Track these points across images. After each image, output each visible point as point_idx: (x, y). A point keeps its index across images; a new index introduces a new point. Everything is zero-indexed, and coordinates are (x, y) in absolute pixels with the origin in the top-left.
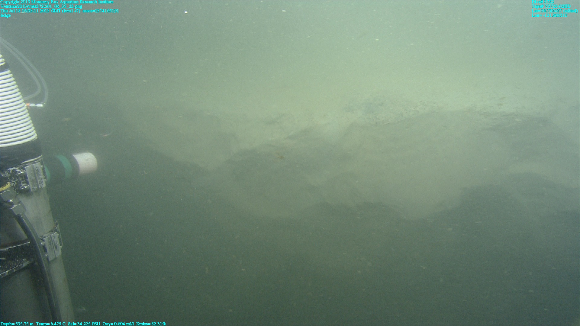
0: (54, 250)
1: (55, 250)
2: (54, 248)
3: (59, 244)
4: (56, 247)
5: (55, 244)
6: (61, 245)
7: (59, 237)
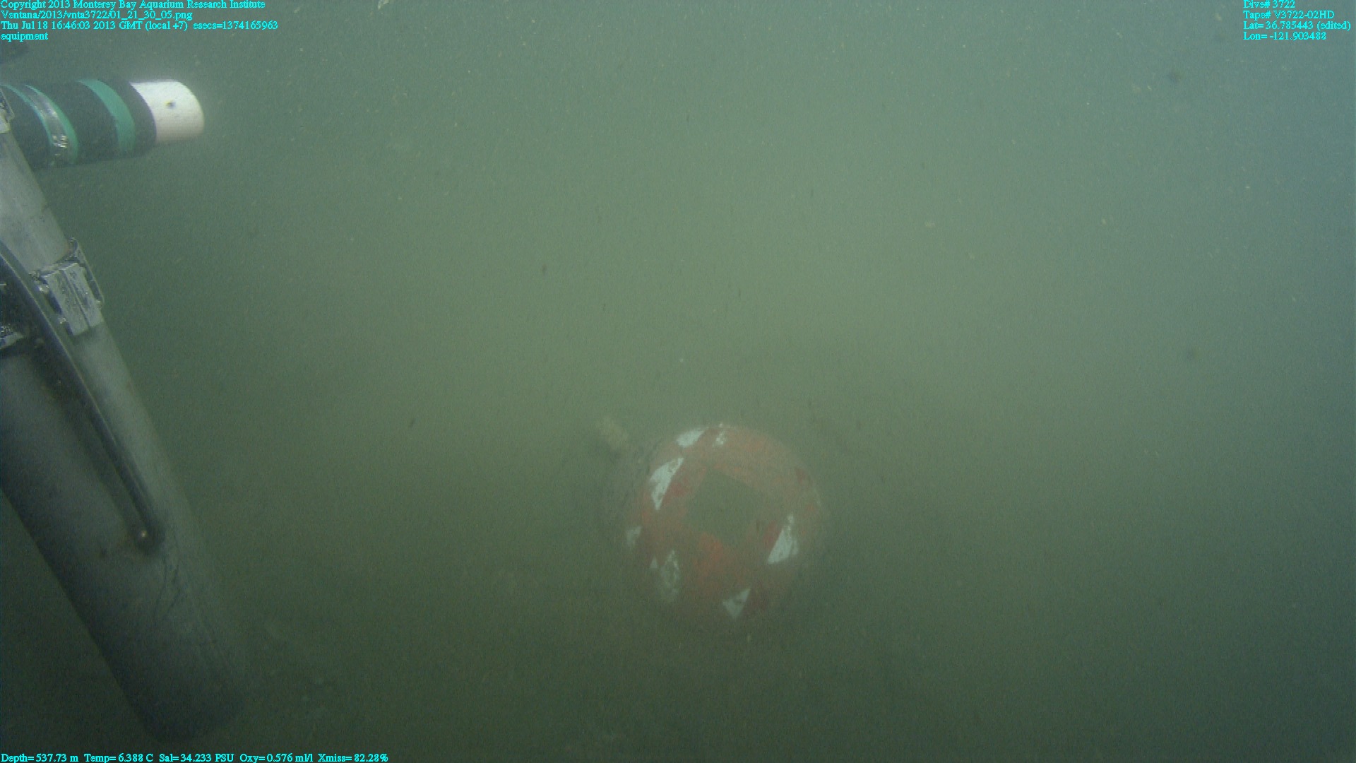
0: (81, 309)
1: (83, 309)
2: (80, 303)
3: (92, 295)
4: (85, 301)
5: (79, 294)
6: (97, 296)
7: (88, 276)
